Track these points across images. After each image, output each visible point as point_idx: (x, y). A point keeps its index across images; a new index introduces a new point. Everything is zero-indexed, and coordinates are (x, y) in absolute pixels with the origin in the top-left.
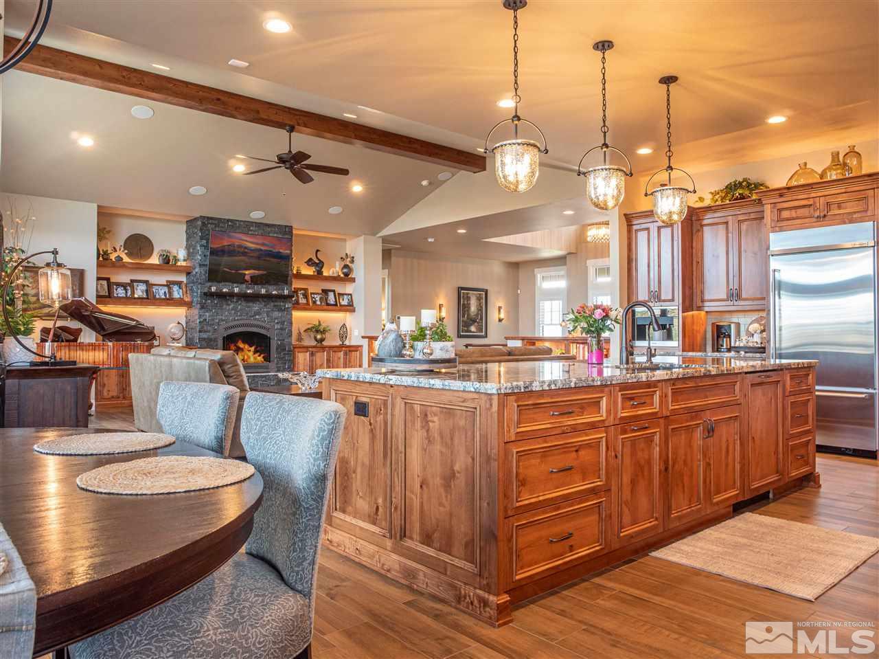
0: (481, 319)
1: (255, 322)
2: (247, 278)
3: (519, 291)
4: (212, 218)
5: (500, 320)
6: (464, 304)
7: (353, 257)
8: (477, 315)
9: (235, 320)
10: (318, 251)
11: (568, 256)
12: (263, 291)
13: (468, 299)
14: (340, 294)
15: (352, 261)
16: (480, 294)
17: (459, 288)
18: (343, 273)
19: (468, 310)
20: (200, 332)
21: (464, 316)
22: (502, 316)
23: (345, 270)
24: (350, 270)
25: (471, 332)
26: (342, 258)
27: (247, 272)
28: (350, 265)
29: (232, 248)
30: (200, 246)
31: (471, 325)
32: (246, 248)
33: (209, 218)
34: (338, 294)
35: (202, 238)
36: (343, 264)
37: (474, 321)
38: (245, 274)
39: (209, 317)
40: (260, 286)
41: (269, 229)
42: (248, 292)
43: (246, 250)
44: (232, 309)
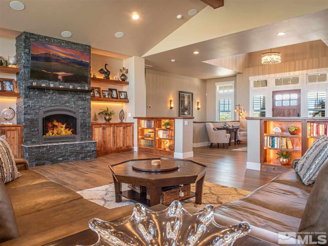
0: (190, 108)
1: (66, 108)
2: (60, 77)
3: (207, 94)
4: (33, 34)
5: (198, 109)
6: (182, 100)
7: (127, 70)
8: (188, 106)
9: (51, 106)
10: (106, 65)
11: (237, 75)
12: (71, 87)
13: (184, 97)
14: (119, 92)
15: (127, 72)
16: (189, 95)
17: (179, 91)
18: (121, 79)
19: (184, 103)
20: (25, 114)
21: (182, 107)
22: (199, 107)
23: (123, 77)
24: (126, 77)
25: (185, 115)
26: (121, 70)
27: (59, 73)
28: (126, 74)
29: (48, 56)
30: (24, 53)
31: (185, 111)
32: (59, 57)
33: (31, 34)
34: (119, 91)
35: (25, 47)
36: (121, 73)
37: (186, 109)
38: (58, 75)
39: (32, 104)
40: (69, 84)
41: (75, 46)
42: (61, 87)
43: (59, 58)
44: (49, 99)
